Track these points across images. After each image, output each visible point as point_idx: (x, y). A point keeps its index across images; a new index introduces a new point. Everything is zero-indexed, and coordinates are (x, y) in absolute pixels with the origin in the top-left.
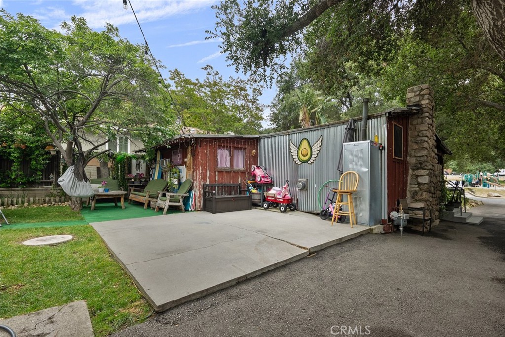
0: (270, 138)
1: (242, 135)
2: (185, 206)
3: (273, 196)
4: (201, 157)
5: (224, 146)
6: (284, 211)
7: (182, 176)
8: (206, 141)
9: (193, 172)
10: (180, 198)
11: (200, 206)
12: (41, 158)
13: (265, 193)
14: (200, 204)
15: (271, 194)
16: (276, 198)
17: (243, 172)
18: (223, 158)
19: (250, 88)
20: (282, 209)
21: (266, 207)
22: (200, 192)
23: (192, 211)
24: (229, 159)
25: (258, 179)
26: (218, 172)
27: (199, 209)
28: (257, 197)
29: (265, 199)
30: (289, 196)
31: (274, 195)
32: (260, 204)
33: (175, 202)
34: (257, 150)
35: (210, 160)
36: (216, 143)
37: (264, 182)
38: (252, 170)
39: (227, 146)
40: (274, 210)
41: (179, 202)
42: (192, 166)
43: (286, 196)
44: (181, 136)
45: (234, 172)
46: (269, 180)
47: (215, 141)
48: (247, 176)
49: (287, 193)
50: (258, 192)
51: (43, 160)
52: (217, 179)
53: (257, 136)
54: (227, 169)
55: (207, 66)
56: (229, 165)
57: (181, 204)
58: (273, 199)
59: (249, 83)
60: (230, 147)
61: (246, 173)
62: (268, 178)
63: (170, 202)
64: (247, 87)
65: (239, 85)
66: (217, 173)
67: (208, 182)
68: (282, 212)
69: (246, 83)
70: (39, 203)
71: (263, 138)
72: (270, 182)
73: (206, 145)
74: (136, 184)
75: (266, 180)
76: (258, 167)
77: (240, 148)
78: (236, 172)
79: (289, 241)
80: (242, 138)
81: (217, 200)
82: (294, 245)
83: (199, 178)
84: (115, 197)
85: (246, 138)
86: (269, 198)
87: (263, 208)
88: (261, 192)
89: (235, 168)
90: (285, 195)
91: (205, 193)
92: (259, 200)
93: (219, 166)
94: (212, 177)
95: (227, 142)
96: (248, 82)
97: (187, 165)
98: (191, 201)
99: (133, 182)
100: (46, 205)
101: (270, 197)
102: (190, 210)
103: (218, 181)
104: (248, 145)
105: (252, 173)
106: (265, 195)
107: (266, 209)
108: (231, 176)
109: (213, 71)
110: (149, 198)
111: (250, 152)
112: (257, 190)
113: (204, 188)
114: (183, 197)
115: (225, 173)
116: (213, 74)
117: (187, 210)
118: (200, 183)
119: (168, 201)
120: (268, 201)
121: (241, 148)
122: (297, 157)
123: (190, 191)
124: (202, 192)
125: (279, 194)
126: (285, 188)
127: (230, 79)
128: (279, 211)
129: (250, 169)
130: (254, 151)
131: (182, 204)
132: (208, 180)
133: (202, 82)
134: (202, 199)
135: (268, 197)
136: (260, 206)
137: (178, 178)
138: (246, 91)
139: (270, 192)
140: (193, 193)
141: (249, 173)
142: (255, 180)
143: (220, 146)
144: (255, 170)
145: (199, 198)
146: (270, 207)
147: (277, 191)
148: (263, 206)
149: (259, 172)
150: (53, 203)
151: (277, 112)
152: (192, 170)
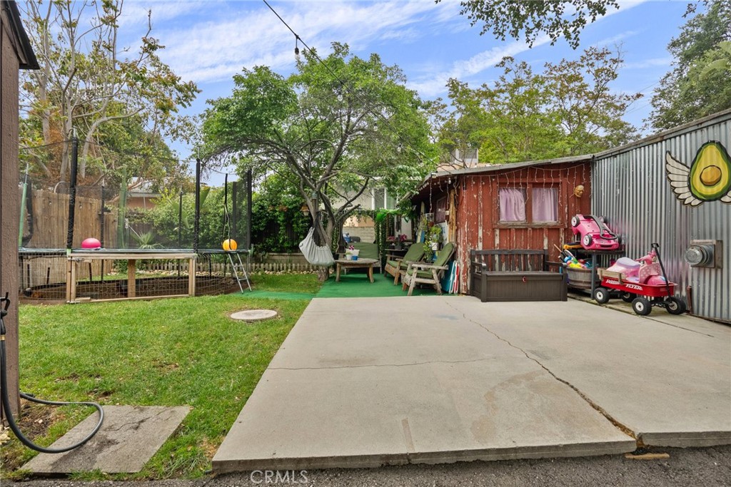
0: (615, 156)
1: (549, 161)
2: (442, 285)
3: (617, 277)
4: (468, 205)
5: (511, 185)
6: (647, 312)
7: (445, 239)
8: (477, 180)
9: (457, 230)
10: (434, 272)
11: (466, 287)
12: (301, 221)
13: (599, 270)
14: (466, 284)
15: (612, 272)
16: (624, 282)
17: (553, 230)
18: (511, 205)
19: (589, 71)
20: (640, 306)
21: (600, 298)
22: (465, 263)
23: (453, 293)
24: (522, 206)
25: (585, 242)
26: (501, 230)
27: (464, 292)
28: (582, 277)
29: (600, 284)
30: (659, 280)
31: (620, 275)
32: (590, 291)
33: (425, 278)
34: (587, 186)
35: (483, 210)
36: (496, 181)
37: (597, 247)
38: (574, 224)
39: (517, 184)
40: (621, 307)
41: (432, 278)
42: (454, 222)
43: (653, 279)
44: (432, 175)
45: (534, 229)
46: (613, 242)
47: (494, 177)
48: (562, 236)
49: (654, 273)
50: (586, 266)
51: (302, 222)
52: (497, 241)
53: (588, 156)
54: (519, 223)
55: (504, 59)
56: (522, 217)
57: (435, 281)
58: (617, 283)
59: (585, 63)
60: (525, 184)
61: (562, 229)
62: (609, 240)
63: (417, 277)
64: (583, 72)
65: (565, 72)
66: (497, 232)
67: (480, 247)
68: (638, 313)
69: (579, 65)
70: (300, 270)
71: (600, 158)
72: (615, 247)
73: (476, 185)
74: (396, 250)
75: (605, 243)
76: (588, 218)
77: (546, 184)
78: (539, 230)
79: (589, 395)
80: (549, 165)
81: (489, 279)
82: (598, 409)
83: (464, 241)
84: (362, 266)
85: (559, 165)
86: (608, 281)
87: (594, 301)
88: (592, 269)
89: (536, 221)
90: (650, 277)
91: (473, 266)
92: (585, 282)
93: (501, 220)
94: (488, 240)
95: (517, 177)
96: (582, 61)
97: (450, 220)
98: (453, 279)
99: (393, 247)
100: (305, 272)
101: (611, 279)
102: (450, 292)
103: (500, 245)
104: (565, 176)
105: (574, 229)
106: (599, 273)
107: (600, 303)
108: (526, 237)
109: (514, 64)
110: (401, 269)
111: (570, 189)
112: (584, 263)
113: (472, 257)
114: (438, 271)
115: (513, 231)
116: (515, 69)
117: (445, 292)
118: (465, 249)
119: (415, 275)
120: (606, 288)
121: (548, 185)
122: (687, 189)
123: (450, 263)
124: (469, 264)
125: (635, 274)
126: (649, 262)
127: (547, 69)
128: (632, 311)
129: (569, 223)
130: (580, 187)
131: (438, 282)
132: (480, 245)
133: (492, 87)
134: (469, 275)
135: (606, 278)
136: (588, 295)
137: (438, 241)
138: (581, 79)
139: (609, 269)
140: (455, 264)
141: (568, 231)
142: (579, 243)
143: (503, 185)
144: (578, 223)
145: (463, 274)
146: (610, 301)
147: (627, 267)
148: (594, 298)
149: (587, 228)
150: (311, 270)
151: (669, 106)
152: (455, 228)
